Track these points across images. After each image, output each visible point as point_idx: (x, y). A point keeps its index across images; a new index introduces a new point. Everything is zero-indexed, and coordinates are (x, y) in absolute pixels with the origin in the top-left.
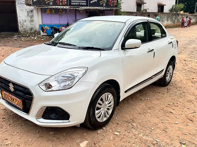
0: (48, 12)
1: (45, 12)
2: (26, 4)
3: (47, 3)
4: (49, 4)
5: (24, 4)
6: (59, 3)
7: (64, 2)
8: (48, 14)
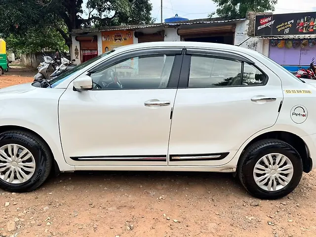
0: (280, 44)
1: (276, 45)
2: (248, 35)
3: (279, 30)
4: (282, 32)
5: (245, 34)
6: (302, 29)
7: (311, 27)
8: (280, 48)
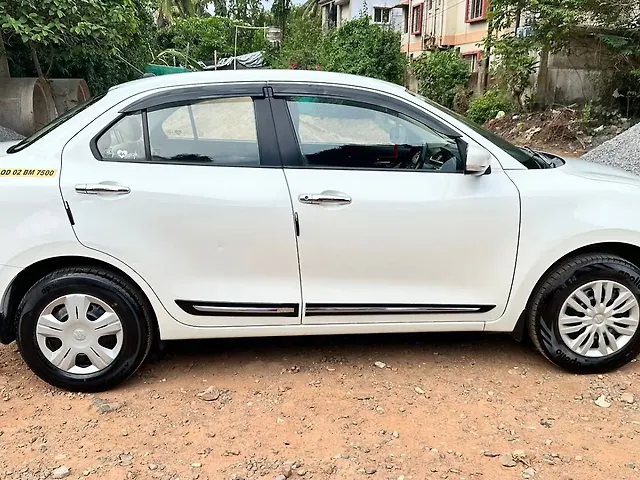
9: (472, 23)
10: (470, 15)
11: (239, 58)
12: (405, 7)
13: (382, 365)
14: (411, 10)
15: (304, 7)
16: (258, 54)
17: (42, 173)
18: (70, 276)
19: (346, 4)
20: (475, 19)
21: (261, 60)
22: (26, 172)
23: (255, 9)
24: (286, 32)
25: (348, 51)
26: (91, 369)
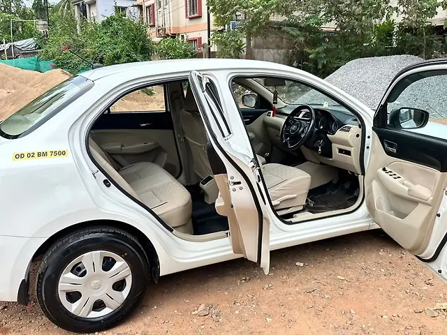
9: (190, 19)
10: (188, 13)
11: (15, 43)
12: (140, 7)
13: (302, 265)
14: (144, 9)
15: (59, 5)
16: (31, 40)
17: (56, 153)
18: (87, 237)
19: (93, 3)
20: (193, 16)
21: (34, 45)
22: (39, 155)
23: (18, 6)
24: (51, 24)
25: (111, 37)
26: (106, 311)
